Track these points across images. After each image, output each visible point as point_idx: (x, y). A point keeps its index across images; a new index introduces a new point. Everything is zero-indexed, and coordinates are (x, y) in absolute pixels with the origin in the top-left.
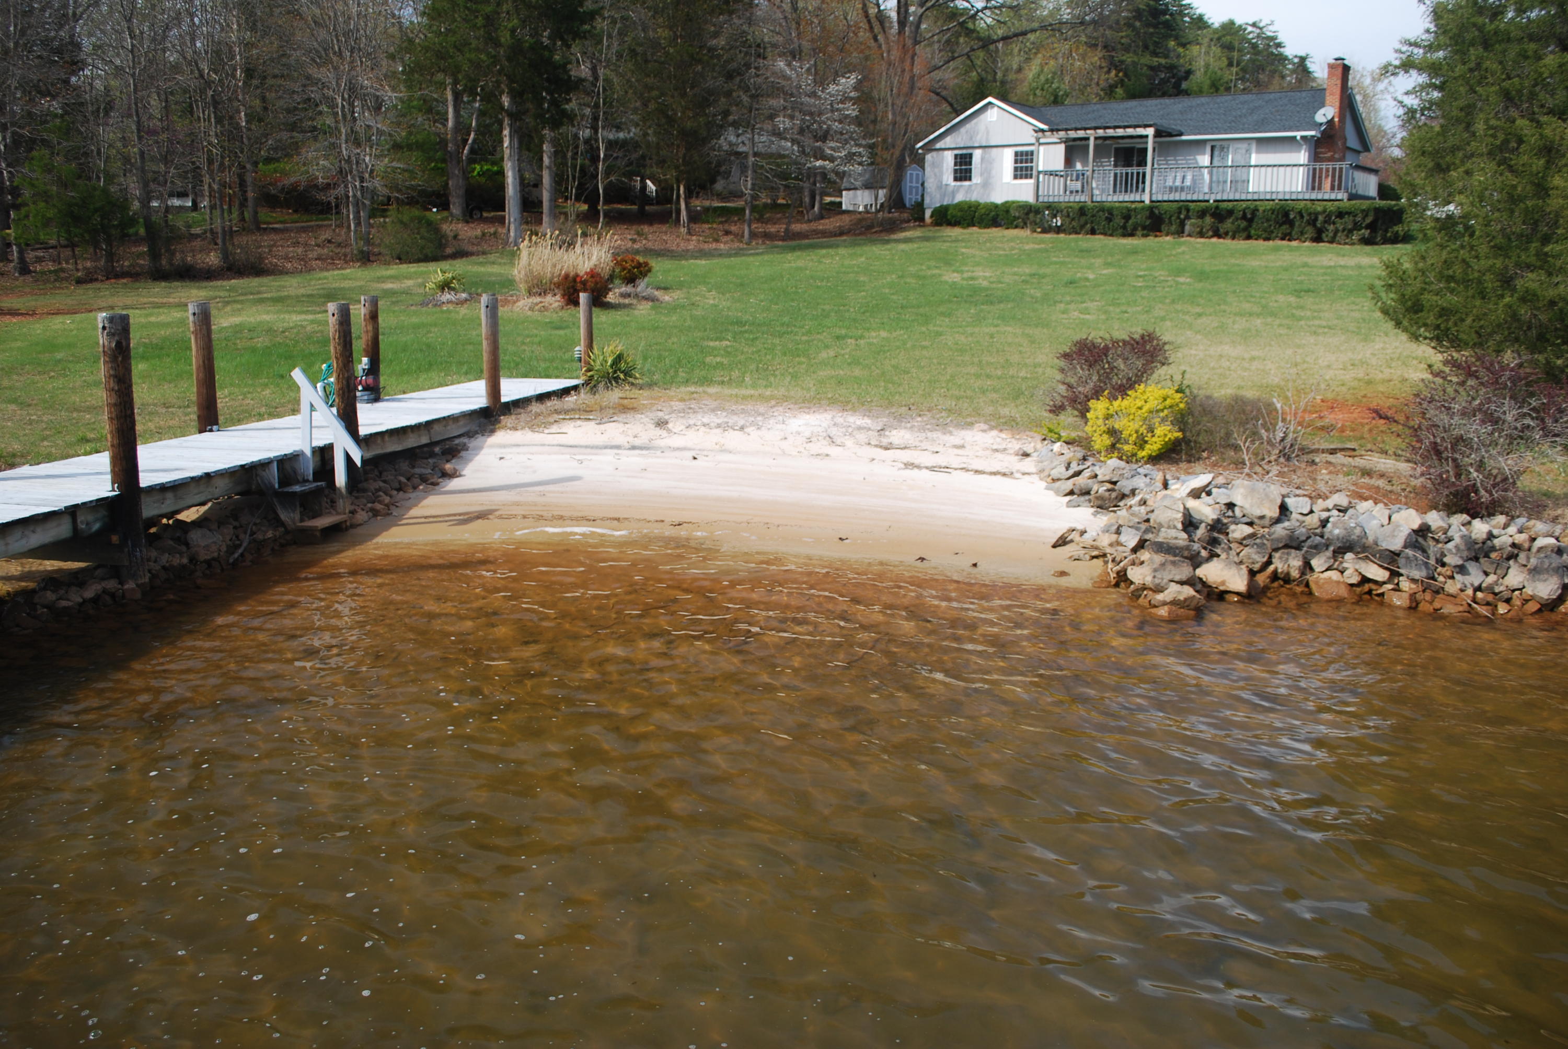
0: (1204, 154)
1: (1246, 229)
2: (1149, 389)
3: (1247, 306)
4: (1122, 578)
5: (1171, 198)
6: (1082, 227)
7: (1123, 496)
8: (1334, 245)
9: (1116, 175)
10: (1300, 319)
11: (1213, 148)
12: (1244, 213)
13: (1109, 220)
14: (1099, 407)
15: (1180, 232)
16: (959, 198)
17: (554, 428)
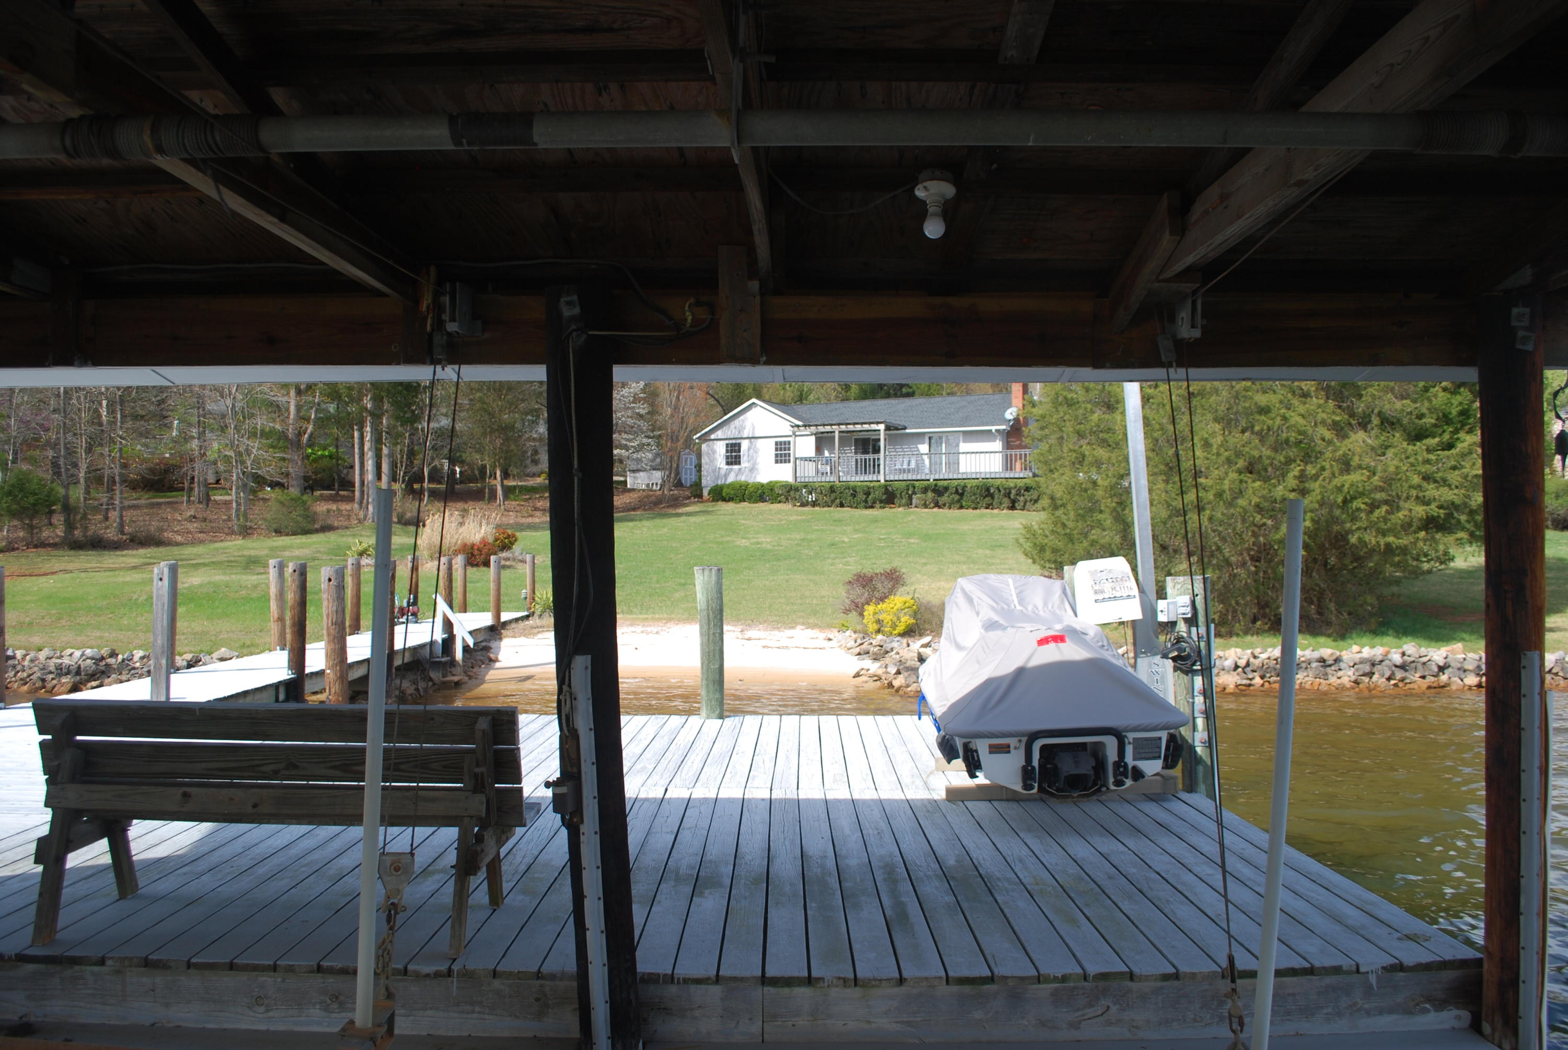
0: (924, 443)
1: (959, 501)
2: (896, 598)
3: (957, 558)
4: (890, 685)
5: (901, 478)
6: (833, 501)
7: (887, 652)
8: (1025, 512)
9: (857, 460)
10: (993, 564)
11: (930, 438)
12: (957, 489)
13: (854, 495)
14: (870, 609)
15: (909, 504)
16: (731, 479)
17: (540, 636)
